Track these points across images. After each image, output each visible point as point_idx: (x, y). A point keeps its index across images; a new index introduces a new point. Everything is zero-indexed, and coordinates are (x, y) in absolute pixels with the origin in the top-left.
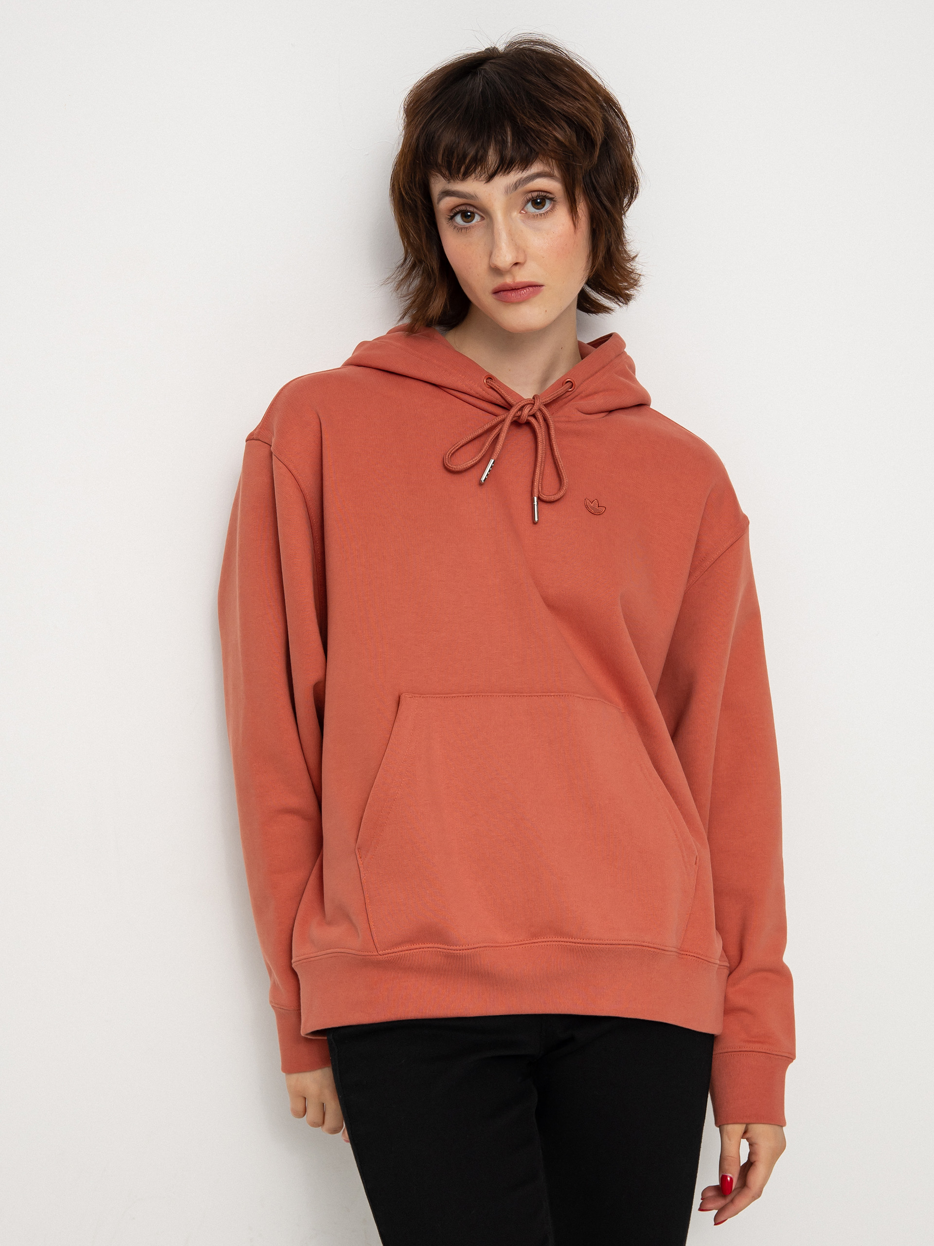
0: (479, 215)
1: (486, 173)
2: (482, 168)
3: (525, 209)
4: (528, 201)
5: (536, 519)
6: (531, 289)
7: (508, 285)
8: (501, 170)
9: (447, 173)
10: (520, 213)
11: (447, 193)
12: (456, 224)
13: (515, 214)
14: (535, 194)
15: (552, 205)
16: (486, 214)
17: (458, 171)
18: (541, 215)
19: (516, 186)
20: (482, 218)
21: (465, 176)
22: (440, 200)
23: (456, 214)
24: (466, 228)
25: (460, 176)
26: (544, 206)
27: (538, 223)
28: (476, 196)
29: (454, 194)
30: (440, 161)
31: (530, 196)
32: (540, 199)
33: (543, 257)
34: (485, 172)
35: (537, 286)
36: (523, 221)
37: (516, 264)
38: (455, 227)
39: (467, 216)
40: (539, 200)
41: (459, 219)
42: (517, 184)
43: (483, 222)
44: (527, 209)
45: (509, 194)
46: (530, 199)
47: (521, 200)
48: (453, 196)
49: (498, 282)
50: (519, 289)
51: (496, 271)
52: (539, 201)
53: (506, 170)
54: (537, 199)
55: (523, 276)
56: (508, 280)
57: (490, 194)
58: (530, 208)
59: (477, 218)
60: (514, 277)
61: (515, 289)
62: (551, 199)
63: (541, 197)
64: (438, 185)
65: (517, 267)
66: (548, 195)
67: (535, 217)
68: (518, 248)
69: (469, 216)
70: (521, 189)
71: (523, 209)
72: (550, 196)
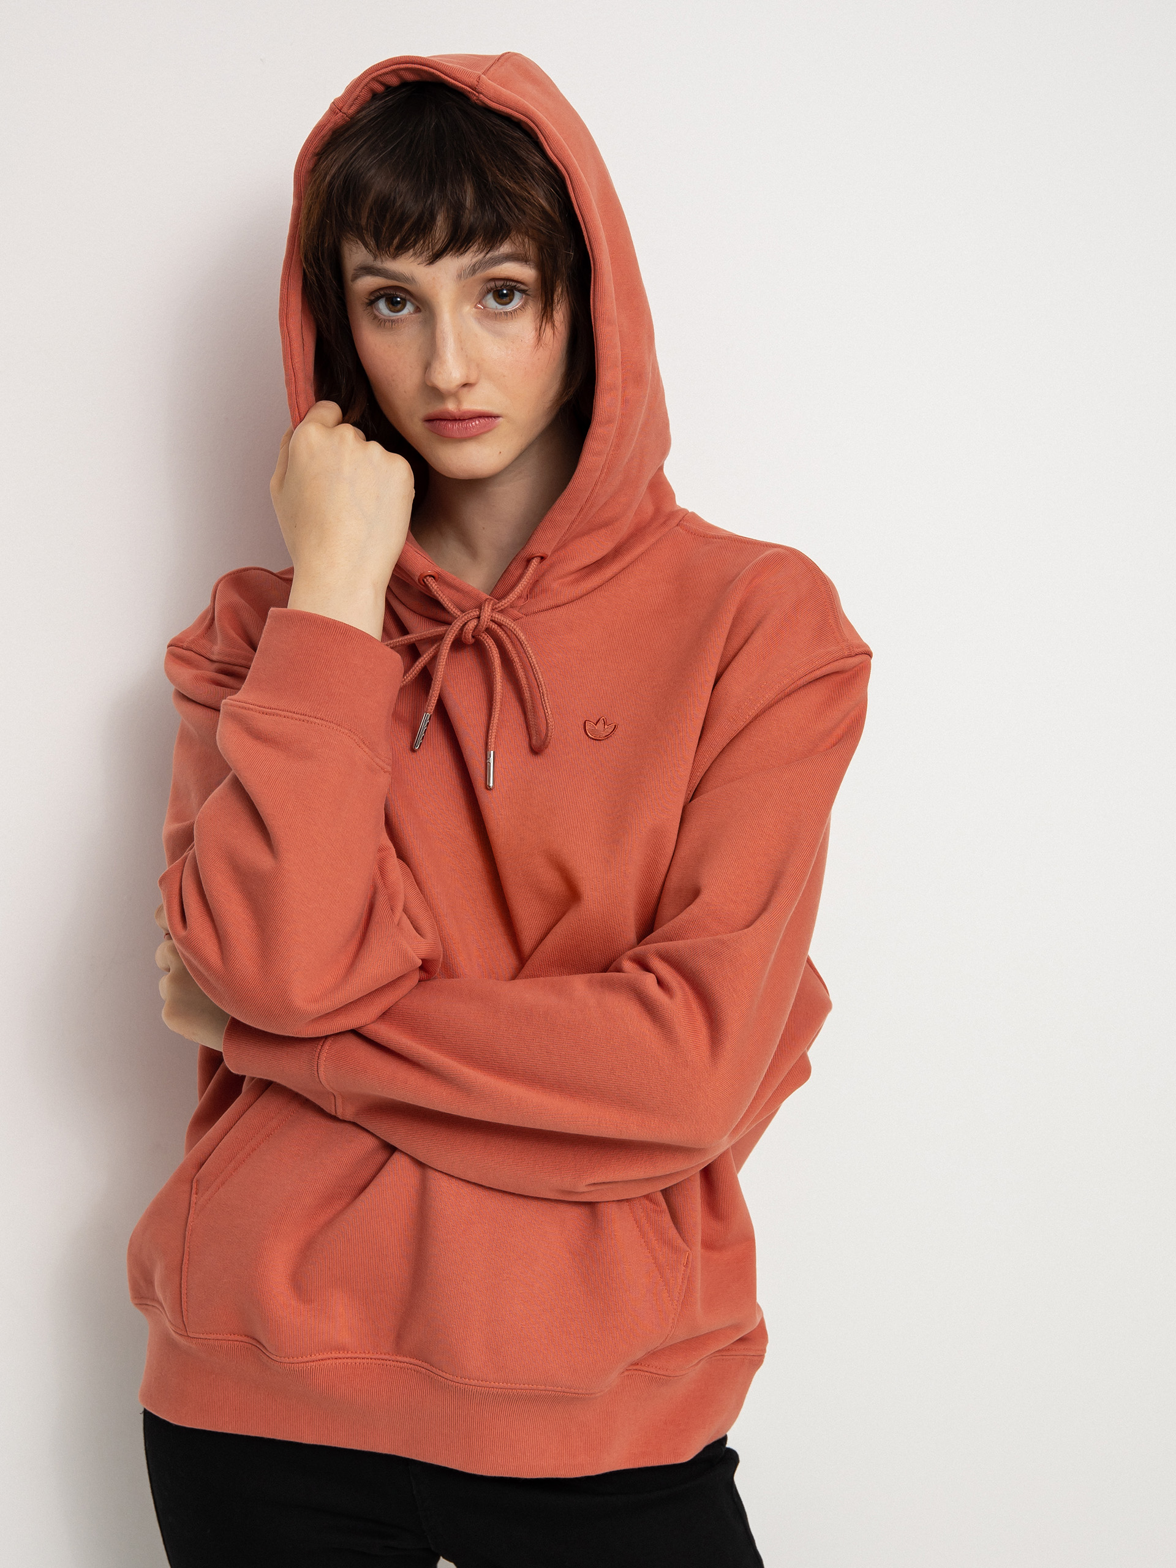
0: (412, 303)
1: (431, 250)
2: (424, 243)
3: (484, 302)
4: (488, 291)
5: (491, 785)
6: (482, 421)
7: (449, 413)
8: (454, 246)
9: (372, 243)
10: (476, 307)
11: (369, 270)
12: (377, 313)
13: (468, 309)
14: (500, 283)
15: (523, 300)
16: (424, 307)
17: (390, 244)
18: (506, 313)
19: (474, 270)
20: (417, 310)
21: (400, 250)
22: (356, 277)
23: (378, 298)
24: (393, 321)
25: (392, 250)
26: (511, 301)
27: (499, 326)
28: (413, 279)
29: (380, 272)
30: (364, 222)
31: (492, 284)
32: (506, 290)
33: (504, 376)
34: (428, 249)
35: (491, 417)
36: (479, 321)
37: (465, 385)
38: (376, 317)
39: (395, 304)
40: (503, 291)
41: (382, 306)
42: (477, 267)
43: (417, 315)
44: (486, 301)
45: (463, 279)
46: (492, 289)
47: (478, 289)
48: (378, 275)
49: (436, 408)
50: (465, 420)
51: (435, 393)
52: (505, 292)
53: (461, 247)
54: (503, 290)
55: (473, 402)
56: (451, 406)
57: (434, 278)
58: (491, 302)
59: (409, 308)
60: (459, 402)
61: (459, 420)
62: (523, 292)
63: (508, 288)
64: (356, 255)
65: (465, 390)
66: (519, 285)
67: (496, 316)
68: (468, 360)
69: (399, 303)
70: (481, 274)
71: (480, 303)
72: (522, 287)
